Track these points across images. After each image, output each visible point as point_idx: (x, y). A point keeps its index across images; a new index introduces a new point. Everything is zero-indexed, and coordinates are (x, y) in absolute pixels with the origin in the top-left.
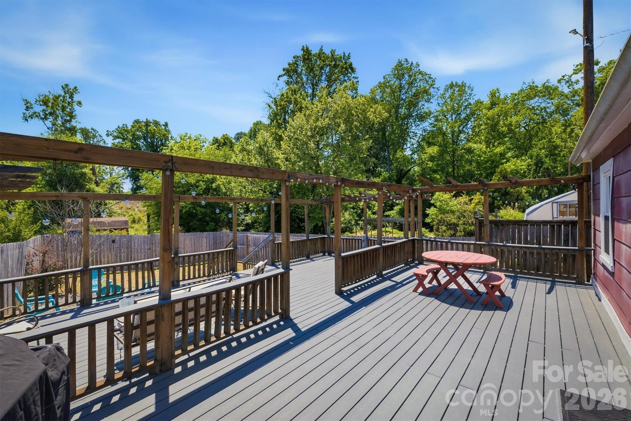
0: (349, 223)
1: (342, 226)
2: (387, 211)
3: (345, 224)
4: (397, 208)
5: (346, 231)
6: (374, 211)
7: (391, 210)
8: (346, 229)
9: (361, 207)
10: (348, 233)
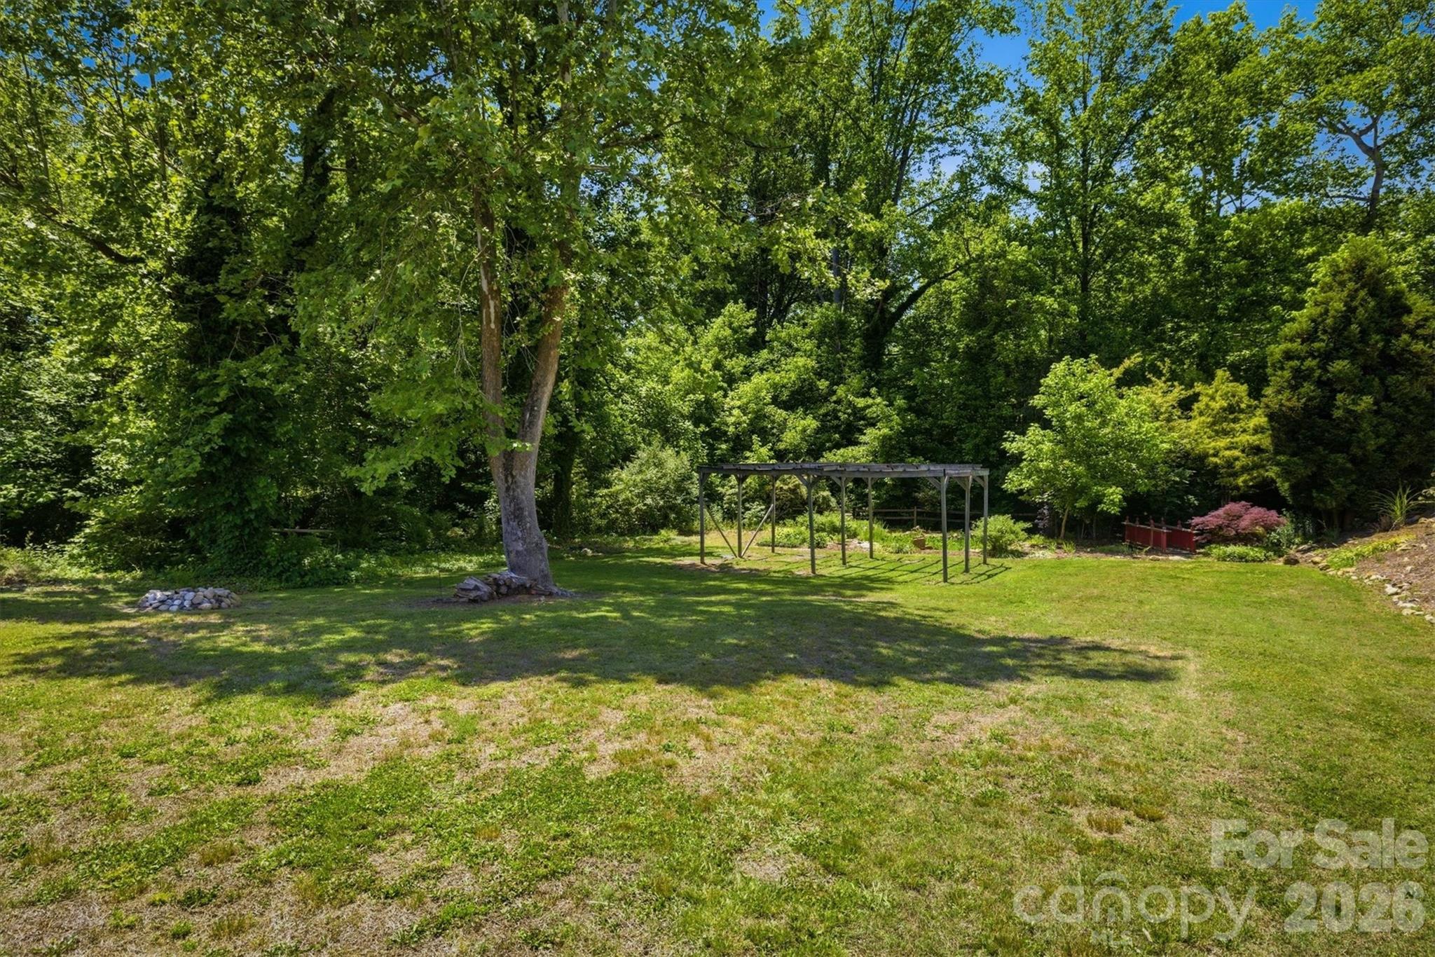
0: (680, 489)
1: (649, 501)
2: (830, 450)
3: (662, 494)
4: (871, 436)
5: (663, 526)
6: (781, 446)
7: (845, 446)
8: (666, 517)
9: (731, 429)
10: (673, 534)
